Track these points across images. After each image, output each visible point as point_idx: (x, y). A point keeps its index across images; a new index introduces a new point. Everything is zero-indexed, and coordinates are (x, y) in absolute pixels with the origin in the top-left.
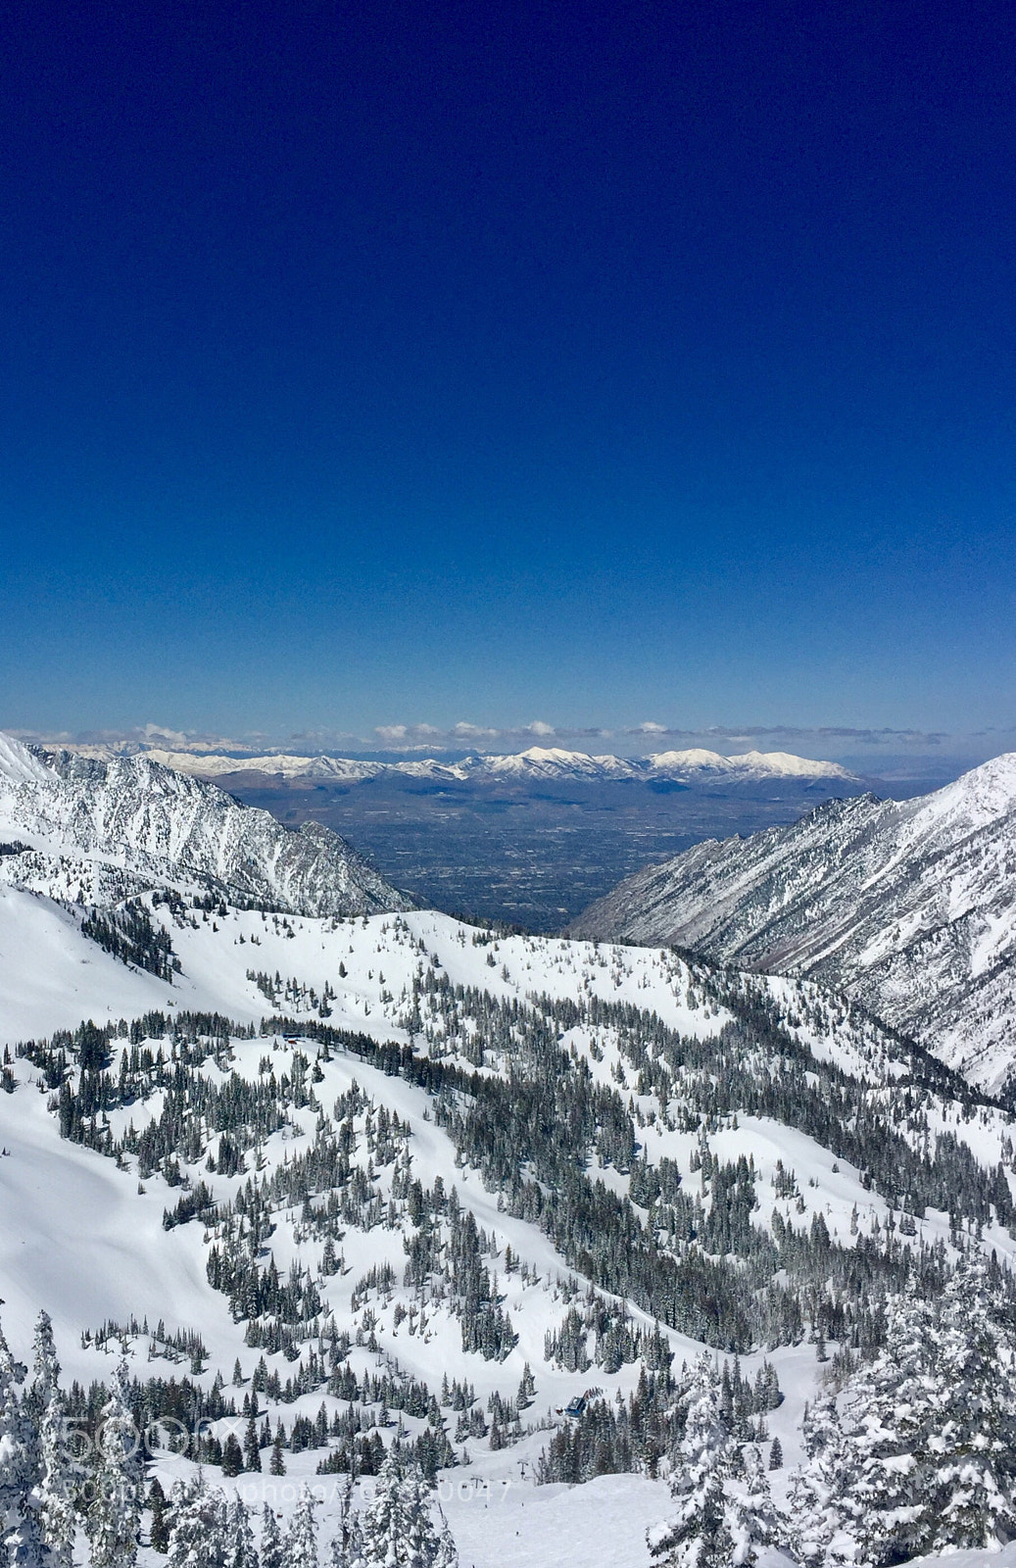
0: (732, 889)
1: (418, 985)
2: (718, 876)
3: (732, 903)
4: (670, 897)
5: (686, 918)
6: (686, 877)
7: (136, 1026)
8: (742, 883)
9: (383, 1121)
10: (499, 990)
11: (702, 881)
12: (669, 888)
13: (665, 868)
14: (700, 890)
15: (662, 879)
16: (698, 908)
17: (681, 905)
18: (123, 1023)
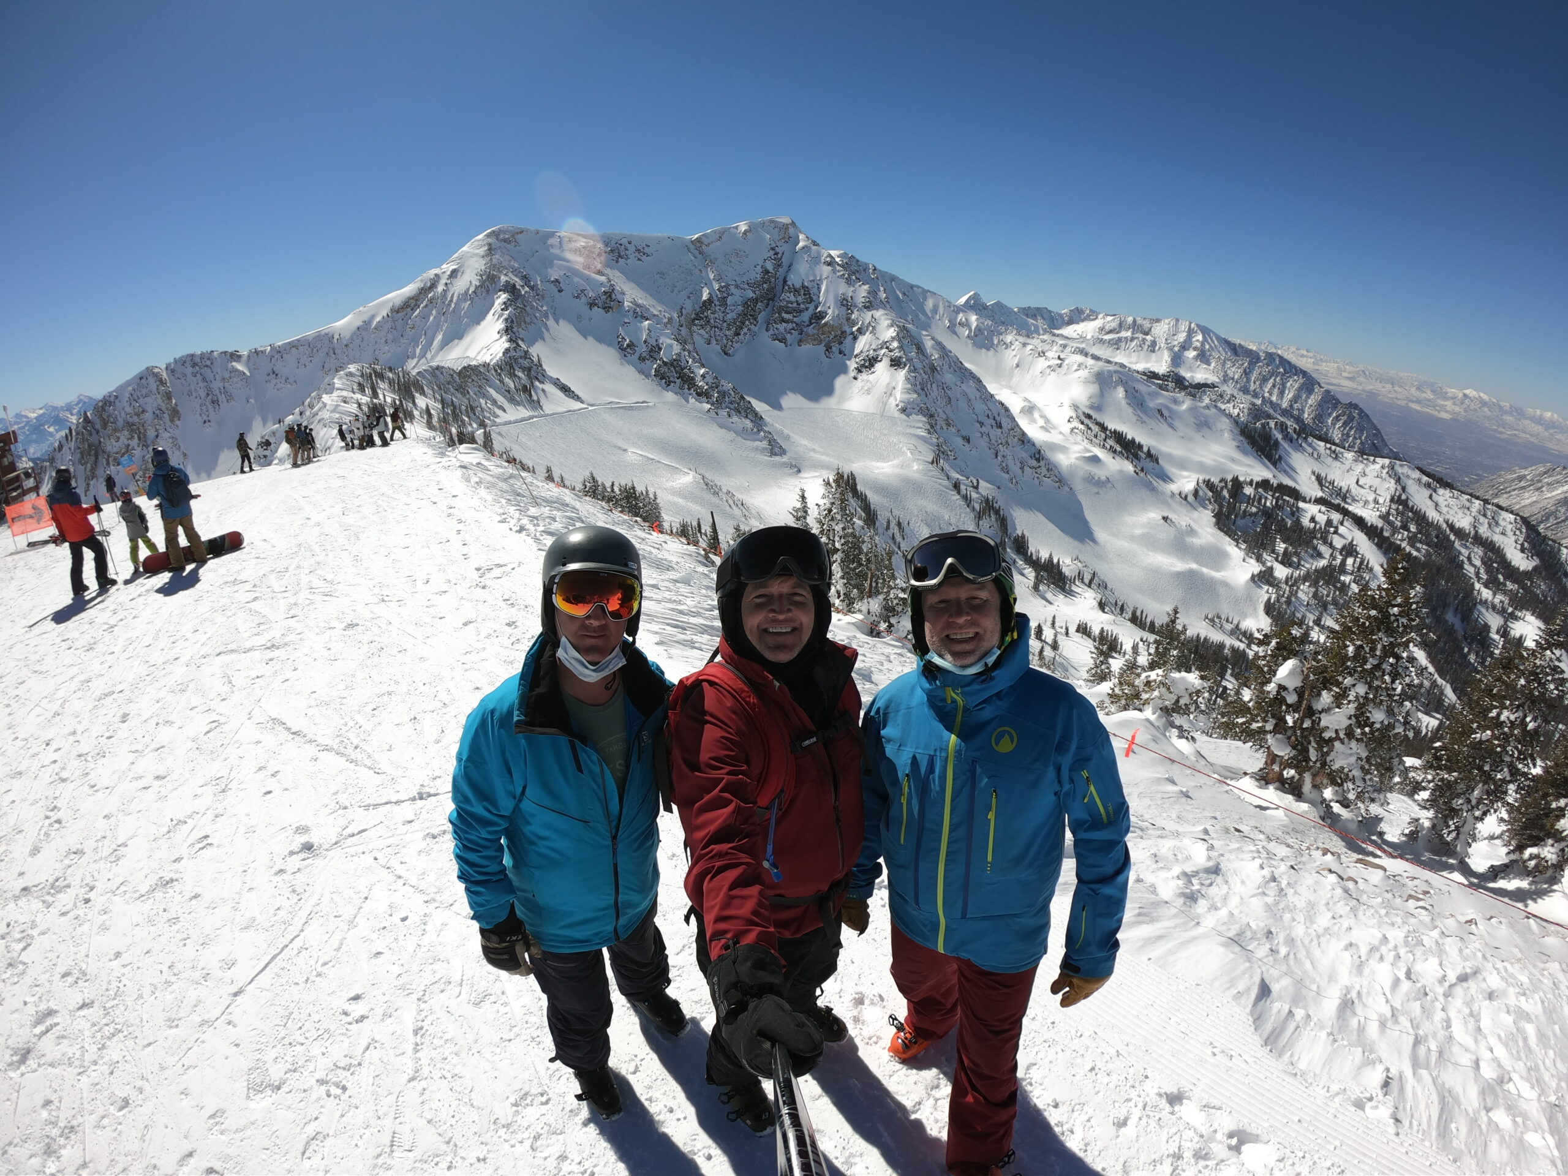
0: (1554, 493)
1: (1392, 500)
2: (1549, 484)
3: (1552, 502)
4: (1523, 488)
5: (1527, 502)
6: (1532, 480)
7: (1257, 483)
8: (1559, 492)
9: (1361, 563)
10: (1432, 515)
11: (1540, 485)
12: (1523, 484)
13: (1524, 472)
14: (1538, 489)
15: (1521, 478)
16: (1534, 499)
17: (1527, 495)
18: (1252, 481)
